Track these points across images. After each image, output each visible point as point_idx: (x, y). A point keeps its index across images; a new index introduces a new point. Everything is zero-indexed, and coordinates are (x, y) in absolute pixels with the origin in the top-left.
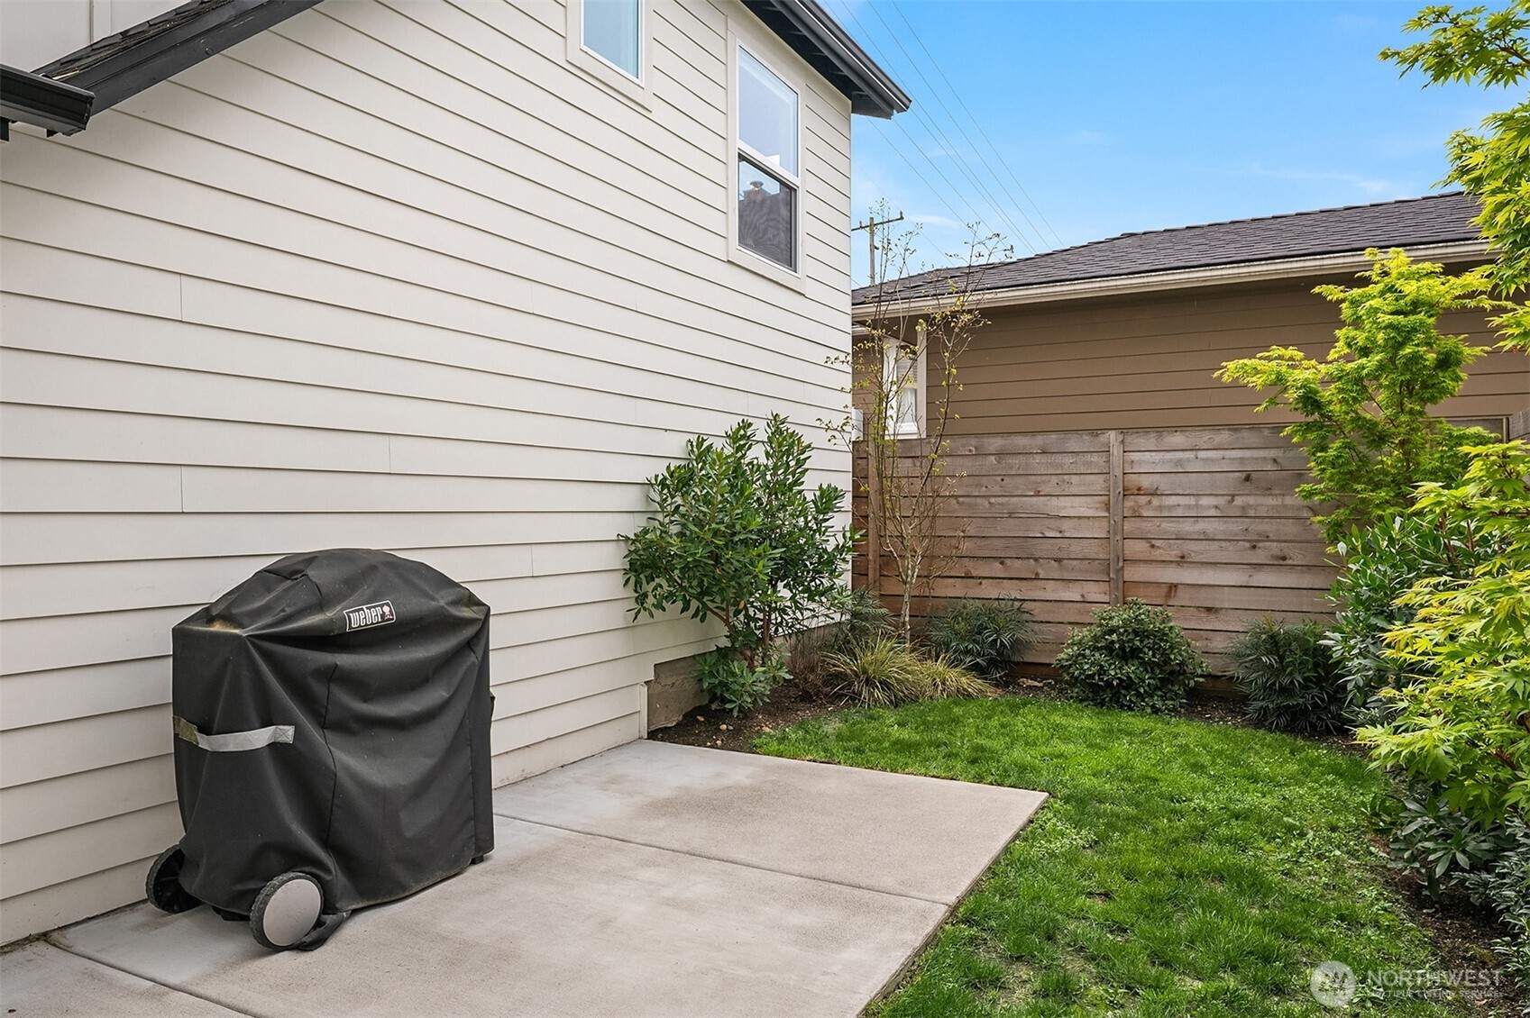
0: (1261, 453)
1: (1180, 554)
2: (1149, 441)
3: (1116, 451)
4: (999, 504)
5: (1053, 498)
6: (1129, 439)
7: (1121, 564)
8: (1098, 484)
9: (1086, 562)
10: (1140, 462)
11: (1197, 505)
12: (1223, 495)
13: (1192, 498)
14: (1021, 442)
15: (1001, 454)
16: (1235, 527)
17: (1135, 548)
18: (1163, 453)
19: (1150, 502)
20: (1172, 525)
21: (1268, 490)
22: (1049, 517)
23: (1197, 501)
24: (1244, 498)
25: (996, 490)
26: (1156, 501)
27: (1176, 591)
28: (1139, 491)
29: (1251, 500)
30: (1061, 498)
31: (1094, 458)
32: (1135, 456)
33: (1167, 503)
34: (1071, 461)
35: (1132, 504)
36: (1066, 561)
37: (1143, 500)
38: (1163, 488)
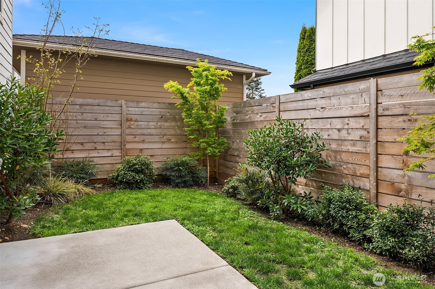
0: (165, 110)
1: (143, 140)
2: (134, 104)
3: (124, 106)
4: (81, 123)
5: (102, 121)
6: (128, 103)
7: (125, 143)
8: (117, 117)
9: (113, 143)
10: (131, 111)
11: (148, 124)
12: (155, 122)
13: (147, 122)
14: (90, 101)
15: (81, 105)
16: (158, 131)
17: (129, 138)
18: (138, 108)
19: (134, 123)
20: (141, 131)
21: (166, 121)
22: (100, 128)
23: (148, 123)
24: (160, 123)
25: (80, 118)
26: (136, 123)
27: (142, 151)
28: (131, 120)
29: (163, 123)
30: (105, 122)
31: (117, 108)
32: (130, 109)
33: (139, 124)
34: (108, 109)
35: (129, 124)
36: (106, 143)
37: (132, 123)
38: (138, 119)
